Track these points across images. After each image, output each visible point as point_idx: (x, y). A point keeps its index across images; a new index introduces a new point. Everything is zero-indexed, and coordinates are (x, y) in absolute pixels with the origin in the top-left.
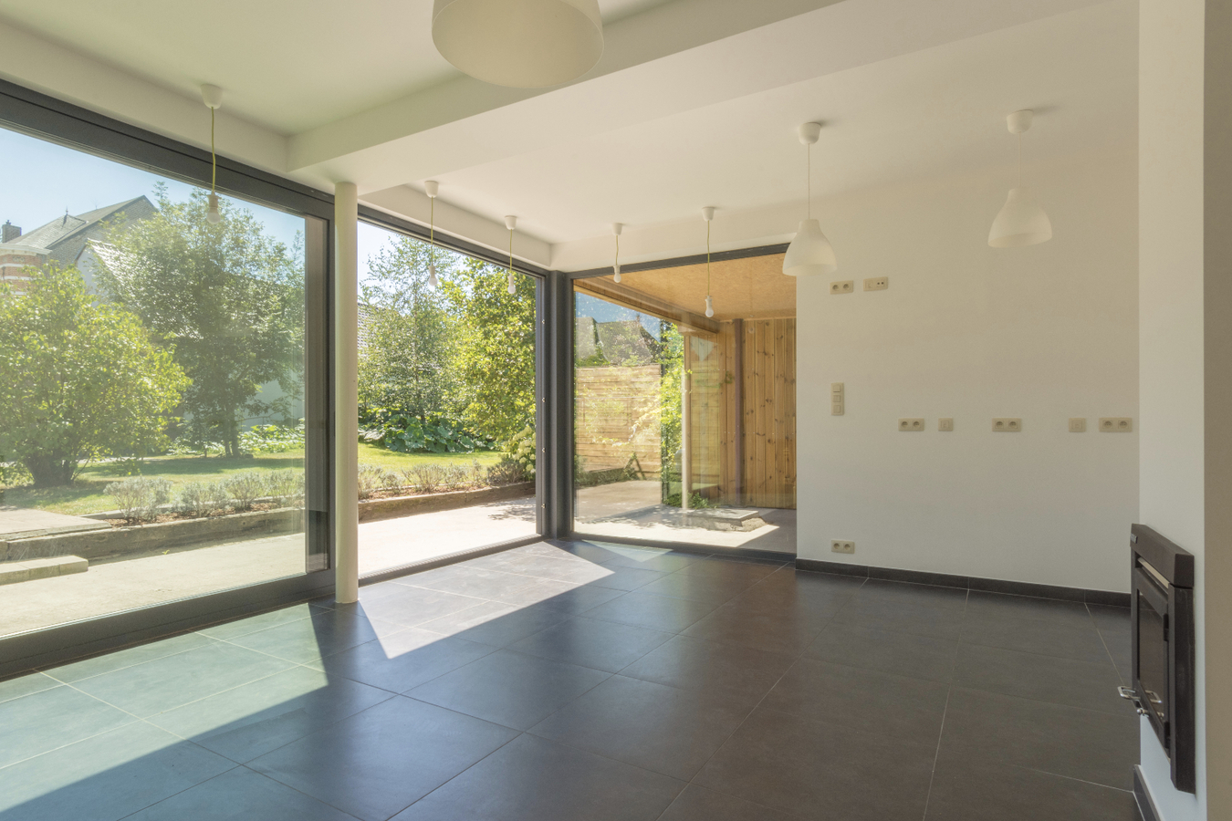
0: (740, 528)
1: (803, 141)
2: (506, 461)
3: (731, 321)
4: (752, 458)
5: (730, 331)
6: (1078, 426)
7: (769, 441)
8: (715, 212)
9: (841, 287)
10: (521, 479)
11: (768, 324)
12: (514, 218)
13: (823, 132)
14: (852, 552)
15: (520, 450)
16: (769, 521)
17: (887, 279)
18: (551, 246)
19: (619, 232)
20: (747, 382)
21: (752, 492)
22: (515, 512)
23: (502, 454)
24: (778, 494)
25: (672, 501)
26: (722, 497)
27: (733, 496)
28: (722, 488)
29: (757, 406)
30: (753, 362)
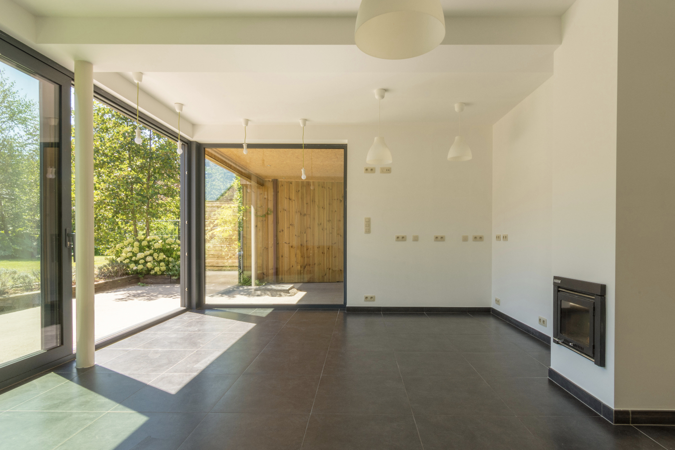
0: (289, 295)
1: (377, 97)
2: (113, 262)
3: (271, 180)
4: (282, 256)
5: (270, 186)
6: (465, 239)
7: (292, 247)
8: (307, 122)
9: (369, 170)
10: (123, 275)
11: (291, 183)
12: (181, 105)
13: (386, 94)
14: (374, 301)
15: (124, 255)
16: (300, 289)
17: (391, 168)
18: (194, 125)
19: (247, 124)
20: (280, 215)
21: (282, 275)
22: (134, 296)
23: (108, 257)
24: (296, 275)
25: (246, 282)
26: (265, 279)
27: (271, 278)
28: (265, 273)
29: (285, 228)
30: (284, 203)
